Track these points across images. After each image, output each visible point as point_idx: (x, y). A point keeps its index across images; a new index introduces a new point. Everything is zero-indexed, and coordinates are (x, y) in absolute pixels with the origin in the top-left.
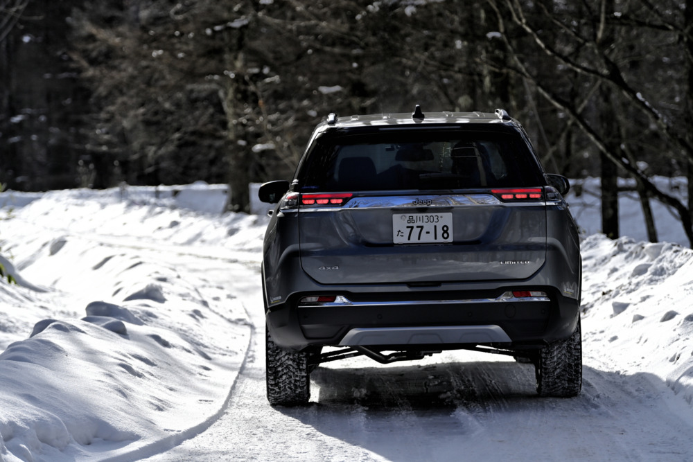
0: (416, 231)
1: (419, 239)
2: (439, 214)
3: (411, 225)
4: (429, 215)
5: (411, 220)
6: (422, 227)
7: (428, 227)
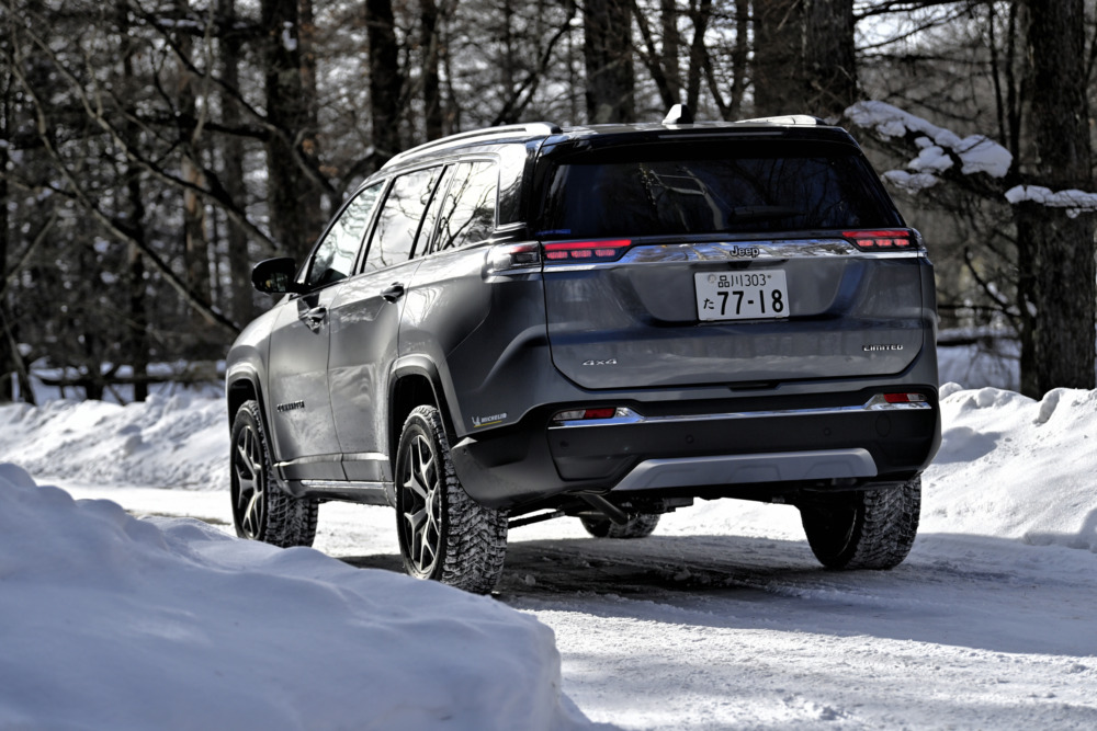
0: (732, 300)
1: (738, 312)
2: (766, 272)
3: (724, 290)
4: (751, 273)
5: (723, 283)
6: (741, 293)
7: (751, 293)
